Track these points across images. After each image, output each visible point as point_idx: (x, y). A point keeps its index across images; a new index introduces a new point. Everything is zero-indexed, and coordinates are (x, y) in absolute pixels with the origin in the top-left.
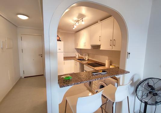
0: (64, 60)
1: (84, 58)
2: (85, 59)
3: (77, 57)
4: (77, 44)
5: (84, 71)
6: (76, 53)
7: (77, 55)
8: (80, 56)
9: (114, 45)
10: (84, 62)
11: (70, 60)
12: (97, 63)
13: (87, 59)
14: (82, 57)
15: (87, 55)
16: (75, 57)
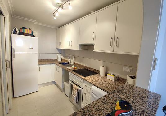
0: (39, 65)
1: (69, 62)
2: (71, 62)
3: (60, 60)
4: (60, 43)
5: (70, 81)
6: (58, 54)
7: (60, 57)
8: (63, 58)
9: (117, 46)
10: (69, 68)
11: (49, 65)
12: (87, 68)
13: (72, 64)
14: (65, 60)
15: (73, 58)
16: (56, 60)
